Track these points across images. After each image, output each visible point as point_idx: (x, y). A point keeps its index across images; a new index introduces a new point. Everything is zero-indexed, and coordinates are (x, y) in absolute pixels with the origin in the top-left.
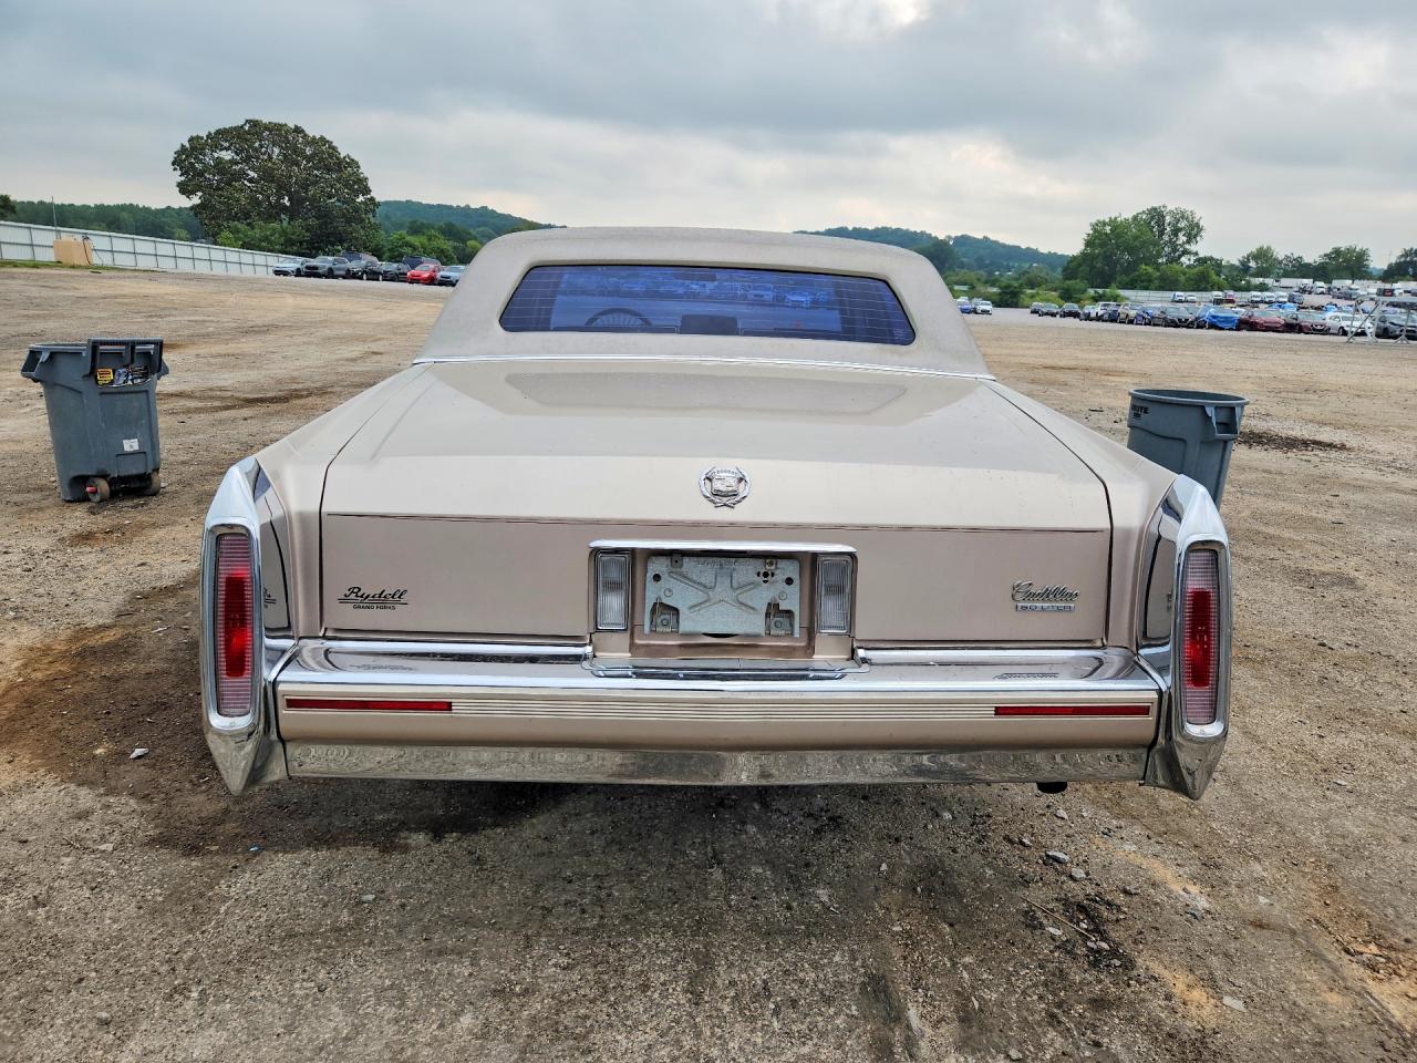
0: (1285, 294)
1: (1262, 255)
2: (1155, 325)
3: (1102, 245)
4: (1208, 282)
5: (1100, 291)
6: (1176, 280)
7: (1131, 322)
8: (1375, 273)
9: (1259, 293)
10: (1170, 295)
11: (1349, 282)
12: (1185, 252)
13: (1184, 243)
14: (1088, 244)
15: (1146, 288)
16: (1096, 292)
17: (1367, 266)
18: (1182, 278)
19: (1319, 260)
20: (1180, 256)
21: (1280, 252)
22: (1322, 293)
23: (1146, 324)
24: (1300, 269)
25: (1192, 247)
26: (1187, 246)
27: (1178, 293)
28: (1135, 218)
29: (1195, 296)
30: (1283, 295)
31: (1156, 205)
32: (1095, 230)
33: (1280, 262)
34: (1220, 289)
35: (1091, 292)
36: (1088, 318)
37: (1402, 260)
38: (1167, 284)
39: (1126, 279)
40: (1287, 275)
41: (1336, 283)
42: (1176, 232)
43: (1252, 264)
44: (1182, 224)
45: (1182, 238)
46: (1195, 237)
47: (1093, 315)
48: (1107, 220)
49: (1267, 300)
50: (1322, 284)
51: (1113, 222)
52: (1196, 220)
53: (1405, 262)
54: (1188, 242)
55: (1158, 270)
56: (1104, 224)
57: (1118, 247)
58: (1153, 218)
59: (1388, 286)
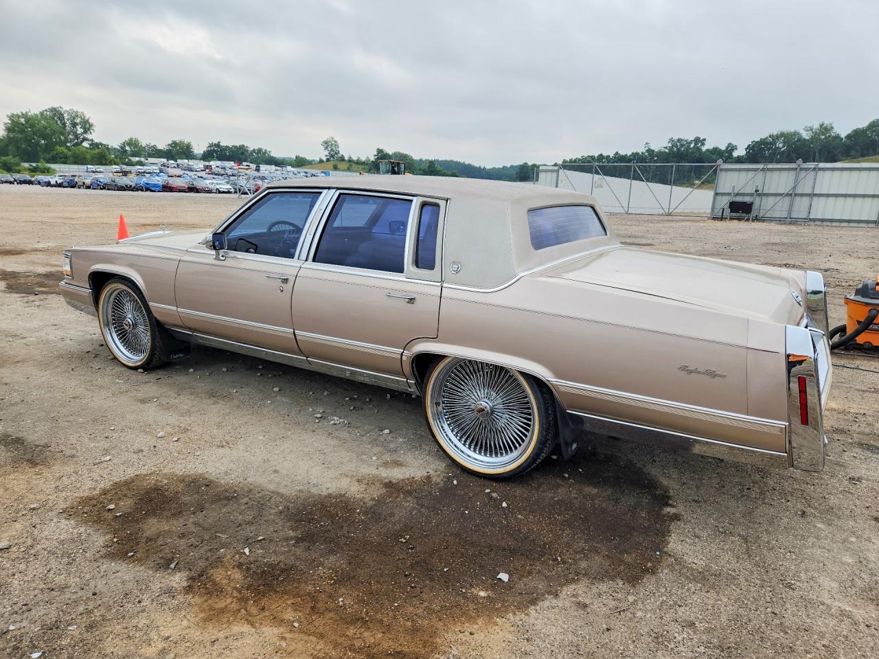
0: (157, 168)
1: (131, 143)
2: (109, 189)
3: (22, 131)
4: (106, 159)
5: (34, 165)
6: (85, 158)
7: (88, 187)
8: (197, 156)
9: (142, 167)
10: (85, 167)
11: (186, 161)
12: (85, 139)
13: (82, 133)
14: (9, 130)
15: (65, 163)
16: (31, 165)
17: (192, 152)
18: (88, 156)
19: (166, 148)
20: (82, 142)
21: (144, 142)
22: (174, 167)
23: (101, 189)
24: (157, 153)
25: (89, 136)
26: (85, 136)
27: (89, 166)
28: (42, 114)
29: (101, 168)
30: (155, 169)
31: (55, 105)
32: (13, 121)
33: (144, 148)
34: (116, 164)
35: (26, 165)
36: (48, 184)
37: (209, 149)
38: (79, 160)
39: (48, 156)
40: (151, 156)
41: (179, 161)
42: (74, 125)
43: (127, 148)
44: (78, 120)
45: (80, 131)
46: (89, 129)
47: (53, 182)
48: (20, 114)
49: (148, 171)
50: (172, 162)
51: (24, 116)
52: (87, 118)
53: (211, 150)
54: (85, 132)
55: (70, 151)
56: (18, 116)
57: (34, 133)
58: (55, 115)
59: (207, 163)
